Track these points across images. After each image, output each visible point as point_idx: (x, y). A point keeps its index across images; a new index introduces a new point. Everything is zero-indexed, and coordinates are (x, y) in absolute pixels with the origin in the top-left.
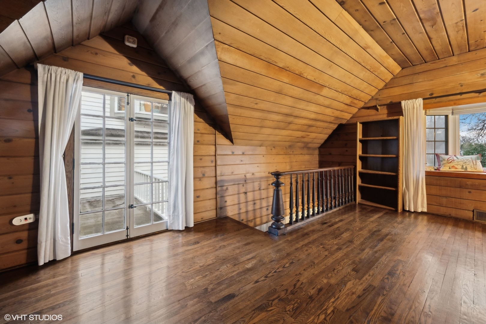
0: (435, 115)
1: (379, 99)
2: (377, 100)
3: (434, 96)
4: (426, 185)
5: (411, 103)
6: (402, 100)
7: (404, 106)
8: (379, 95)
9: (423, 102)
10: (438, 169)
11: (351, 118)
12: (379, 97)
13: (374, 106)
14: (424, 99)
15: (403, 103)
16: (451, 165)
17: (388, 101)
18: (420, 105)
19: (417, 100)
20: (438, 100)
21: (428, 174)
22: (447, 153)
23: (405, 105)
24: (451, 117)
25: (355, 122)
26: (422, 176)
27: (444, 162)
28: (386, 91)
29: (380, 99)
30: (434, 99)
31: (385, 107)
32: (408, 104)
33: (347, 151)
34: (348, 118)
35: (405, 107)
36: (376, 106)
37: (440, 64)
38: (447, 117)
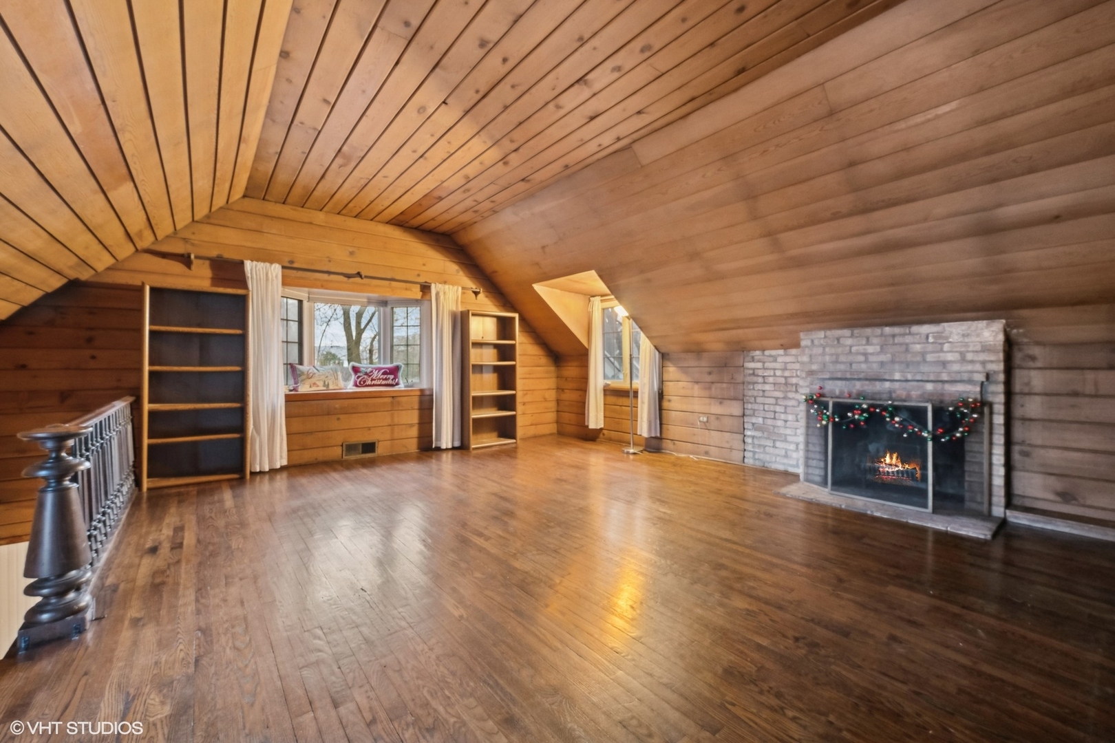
0: (287, 298)
1: (192, 241)
2: (187, 242)
3: (295, 265)
4: (286, 418)
5: (263, 268)
6: (247, 259)
7: (249, 272)
8: (193, 233)
9: (282, 273)
10: (295, 389)
11: (109, 269)
12: (193, 237)
13: (182, 255)
14: (283, 267)
15: (248, 265)
16: (313, 380)
17: (214, 253)
18: (276, 277)
19: (274, 265)
20: (300, 274)
21: (289, 399)
22: (301, 363)
23: (251, 270)
24: (306, 305)
25: (139, 283)
26: (281, 402)
27: (303, 377)
28: (207, 229)
29: (196, 242)
30: (295, 272)
31: (207, 263)
32: (257, 269)
33: (93, 357)
34: (100, 267)
35: (251, 273)
36: (189, 256)
37: (303, 214)
38: (300, 302)
